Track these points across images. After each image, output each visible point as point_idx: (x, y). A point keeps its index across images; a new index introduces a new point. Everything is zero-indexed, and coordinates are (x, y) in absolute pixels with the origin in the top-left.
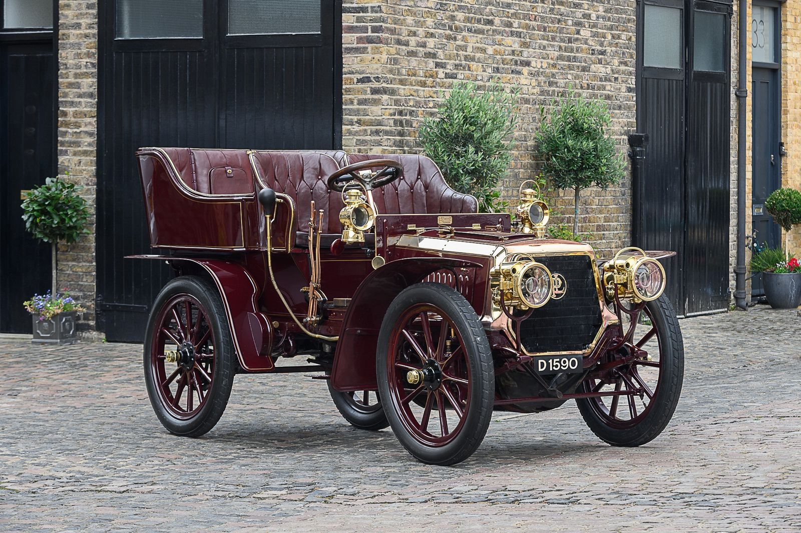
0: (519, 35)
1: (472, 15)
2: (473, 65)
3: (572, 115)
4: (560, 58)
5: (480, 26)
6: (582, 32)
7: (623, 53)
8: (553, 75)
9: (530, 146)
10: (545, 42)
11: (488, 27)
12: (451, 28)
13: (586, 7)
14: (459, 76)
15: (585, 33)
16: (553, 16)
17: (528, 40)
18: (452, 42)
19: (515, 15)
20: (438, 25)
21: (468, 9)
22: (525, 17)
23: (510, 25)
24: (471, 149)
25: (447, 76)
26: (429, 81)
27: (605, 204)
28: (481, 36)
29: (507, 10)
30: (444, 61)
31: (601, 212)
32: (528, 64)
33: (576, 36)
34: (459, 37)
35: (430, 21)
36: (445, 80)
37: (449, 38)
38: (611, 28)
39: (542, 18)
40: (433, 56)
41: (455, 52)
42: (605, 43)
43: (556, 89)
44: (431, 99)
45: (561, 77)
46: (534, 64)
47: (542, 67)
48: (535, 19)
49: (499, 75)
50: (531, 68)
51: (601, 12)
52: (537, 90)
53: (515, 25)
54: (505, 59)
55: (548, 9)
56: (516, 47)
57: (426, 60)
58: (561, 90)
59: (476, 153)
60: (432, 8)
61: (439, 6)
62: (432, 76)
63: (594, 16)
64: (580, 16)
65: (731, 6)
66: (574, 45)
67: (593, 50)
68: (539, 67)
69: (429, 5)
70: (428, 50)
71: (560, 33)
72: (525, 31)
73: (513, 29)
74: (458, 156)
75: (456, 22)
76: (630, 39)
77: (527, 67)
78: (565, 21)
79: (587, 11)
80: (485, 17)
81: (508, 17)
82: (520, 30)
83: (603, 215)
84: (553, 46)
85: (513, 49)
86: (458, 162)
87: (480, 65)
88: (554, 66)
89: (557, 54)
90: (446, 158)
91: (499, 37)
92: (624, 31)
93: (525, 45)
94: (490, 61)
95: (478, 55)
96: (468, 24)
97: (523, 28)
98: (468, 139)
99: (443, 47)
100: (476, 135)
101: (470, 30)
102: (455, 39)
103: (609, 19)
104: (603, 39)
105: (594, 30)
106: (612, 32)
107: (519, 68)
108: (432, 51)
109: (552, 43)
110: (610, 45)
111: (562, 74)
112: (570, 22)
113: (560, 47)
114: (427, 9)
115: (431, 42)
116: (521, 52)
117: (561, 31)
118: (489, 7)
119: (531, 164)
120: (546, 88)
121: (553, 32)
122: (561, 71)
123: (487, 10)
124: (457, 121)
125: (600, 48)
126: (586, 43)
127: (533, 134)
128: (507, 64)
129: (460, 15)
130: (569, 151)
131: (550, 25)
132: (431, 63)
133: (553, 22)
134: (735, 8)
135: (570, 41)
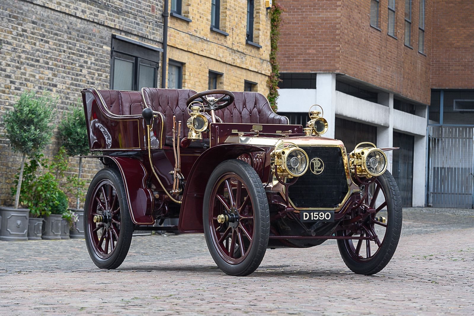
0: (52, 69)
1: (29, 56)
2: (29, 84)
3: (80, 115)
4: (72, 84)
5: (33, 63)
6: (83, 71)
7: (103, 85)
8: (68, 94)
9: (56, 132)
10: (65, 75)
11: (37, 64)
12: (18, 63)
13: (86, 57)
14: (22, 89)
15: (85, 71)
16: (69, 60)
17: (56, 73)
18: (19, 70)
19: (50, 58)
20: (13, 60)
21: (27, 53)
22: (56, 60)
23: (47, 63)
24: (33, 128)
25: (16, 89)
26: (7, 90)
27: (91, 168)
28: (33, 68)
29: (46, 55)
30: (14, 80)
31: (89, 172)
32: (55, 86)
33: (80, 73)
34: (22, 68)
35: (8, 58)
36: (15, 91)
37: (17, 68)
38: (97, 70)
39: (64, 61)
40: (9, 77)
41: (20, 76)
42: (94, 78)
43: (69, 101)
44: (7, 101)
45: (72, 95)
46: (58, 86)
47: (62, 88)
48: (60, 62)
49: (41, 91)
50: (57, 89)
51: (93, 61)
52: (60, 101)
53: (50, 64)
54: (45, 82)
55: (67, 57)
56: (50, 76)
57: (6, 78)
58: (72, 102)
59: (36, 130)
60: (9, 50)
61: (13, 50)
62: (8, 88)
63: (89, 62)
64: (83, 62)
65: (158, 63)
66: (79, 78)
67: (88, 81)
68: (61, 88)
69: (8, 49)
70: (7, 73)
71: (72, 70)
72: (55, 67)
73: (49, 66)
74: (25, 131)
75: (21, 59)
76: (107, 77)
77: (55, 88)
78: (75, 64)
79: (86, 60)
80: (35, 58)
81: (47, 59)
82: (52, 67)
83: (90, 174)
84: (68, 77)
85: (48, 77)
86: (25, 134)
87: (32, 84)
88: (69, 88)
89: (70, 82)
90: (18, 132)
91: (42, 70)
92: (104, 72)
93: (55, 75)
94: (37, 82)
95: (32, 79)
96: (27, 61)
97: (54, 66)
98: (30, 122)
99: (14, 72)
100: (35, 120)
101: (28, 64)
102: (20, 69)
103: (97, 65)
104: (93, 76)
105: (89, 70)
106: (99, 72)
107: (51, 88)
108: (9, 74)
109: (68, 75)
110: (97, 79)
111: (72, 93)
112: (77, 65)
113: (72, 78)
114: (7, 51)
115: (9, 69)
116: (53, 79)
117: (73, 69)
118: (38, 52)
119: (55, 142)
120: (64, 100)
121: (69, 69)
122: (72, 92)
123: (37, 54)
124: (25, 112)
125: (91, 80)
126: (85, 77)
127: (57, 125)
128: (45, 85)
129: (23, 56)
130: (78, 135)
131: (68, 65)
132: (8, 81)
133: (69, 64)
134: (160, 65)
135: (77, 75)
